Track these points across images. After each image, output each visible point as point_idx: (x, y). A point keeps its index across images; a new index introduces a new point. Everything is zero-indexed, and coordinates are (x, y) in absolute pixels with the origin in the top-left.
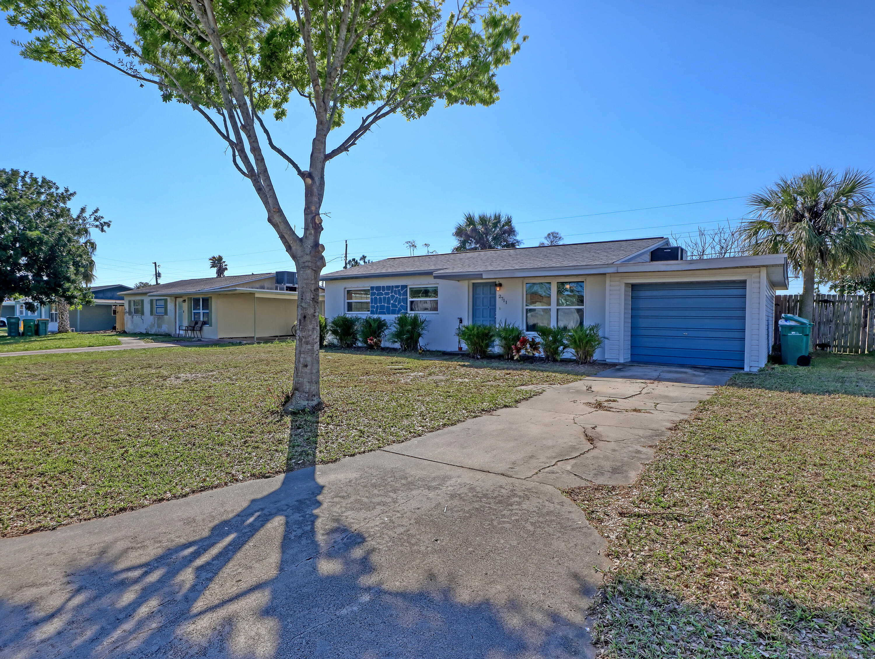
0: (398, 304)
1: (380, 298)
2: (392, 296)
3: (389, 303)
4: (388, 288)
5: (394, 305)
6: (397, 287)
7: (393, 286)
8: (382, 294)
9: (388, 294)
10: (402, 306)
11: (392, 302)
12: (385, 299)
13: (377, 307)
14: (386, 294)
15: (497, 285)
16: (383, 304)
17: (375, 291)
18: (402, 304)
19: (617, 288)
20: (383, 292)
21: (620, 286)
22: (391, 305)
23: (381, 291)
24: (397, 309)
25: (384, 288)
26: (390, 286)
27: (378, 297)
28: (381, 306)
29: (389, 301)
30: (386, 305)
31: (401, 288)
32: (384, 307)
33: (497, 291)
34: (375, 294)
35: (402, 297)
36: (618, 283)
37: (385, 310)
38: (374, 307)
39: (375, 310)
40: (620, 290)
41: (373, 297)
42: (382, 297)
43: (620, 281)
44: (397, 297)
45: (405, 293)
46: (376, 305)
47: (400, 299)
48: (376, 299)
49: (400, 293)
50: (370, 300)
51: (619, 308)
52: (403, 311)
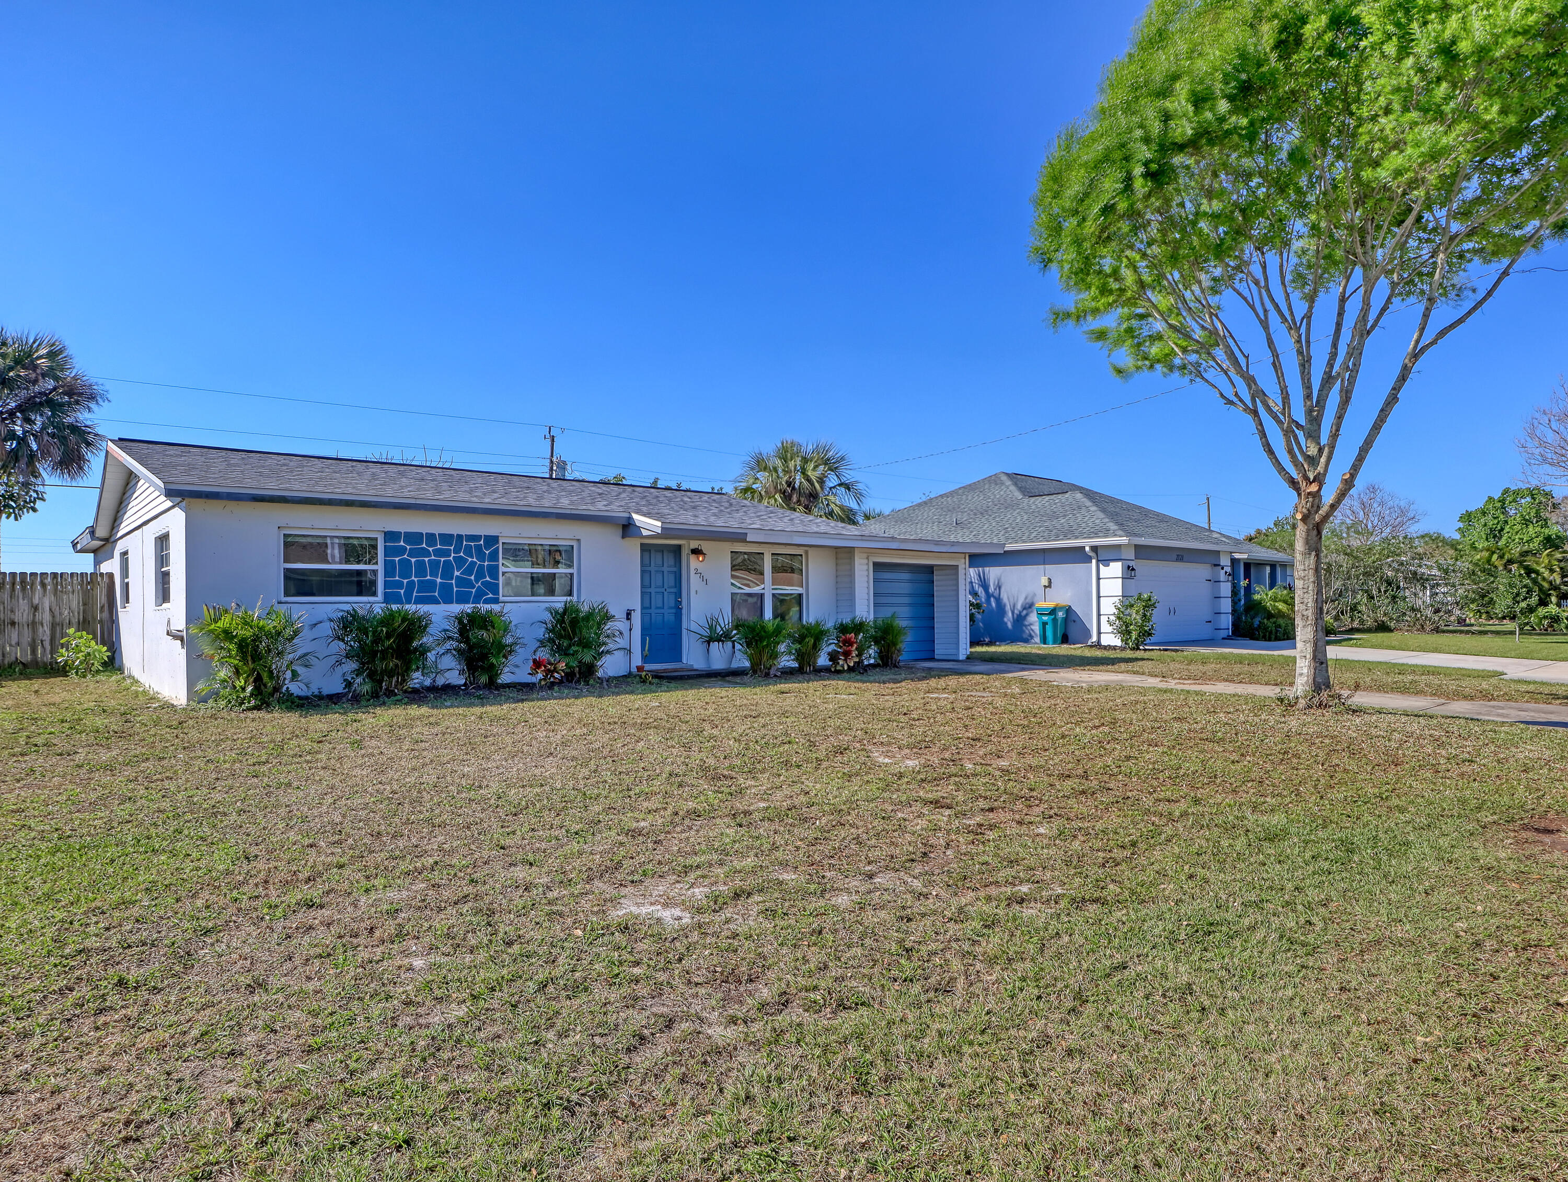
0: (477, 580)
1: (420, 564)
2: (460, 561)
3: (447, 574)
4: (446, 538)
5: (461, 582)
6: (475, 538)
7: (460, 537)
8: (426, 553)
9: (447, 553)
10: (486, 584)
11: (457, 573)
12: (434, 565)
13: (411, 584)
14: (438, 553)
15: (696, 552)
16: (429, 577)
17: (402, 543)
18: (488, 579)
19: (866, 567)
20: (431, 549)
21: (868, 564)
22: (454, 582)
23: (424, 545)
24: (474, 590)
25: (431, 537)
26: (451, 536)
27: (413, 560)
28: (422, 581)
29: (447, 572)
30: (439, 580)
31: (482, 542)
32: (431, 585)
33: (694, 563)
34: (401, 551)
35: (486, 563)
36: (866, 561)
37: (436, 594)
38: (399, 585)
39: (402, 591)
40: (868, 570)
41: (397, 559)
42: (426, 559)
43: (867, 558)
44: (473, 563)
45: (494, 556)
46: (405, 581)
47: (481, 567)
48: (405, 564)
49: (481, 556)
50: (380, 567)
51: (868, 594)
52: (491, 595)
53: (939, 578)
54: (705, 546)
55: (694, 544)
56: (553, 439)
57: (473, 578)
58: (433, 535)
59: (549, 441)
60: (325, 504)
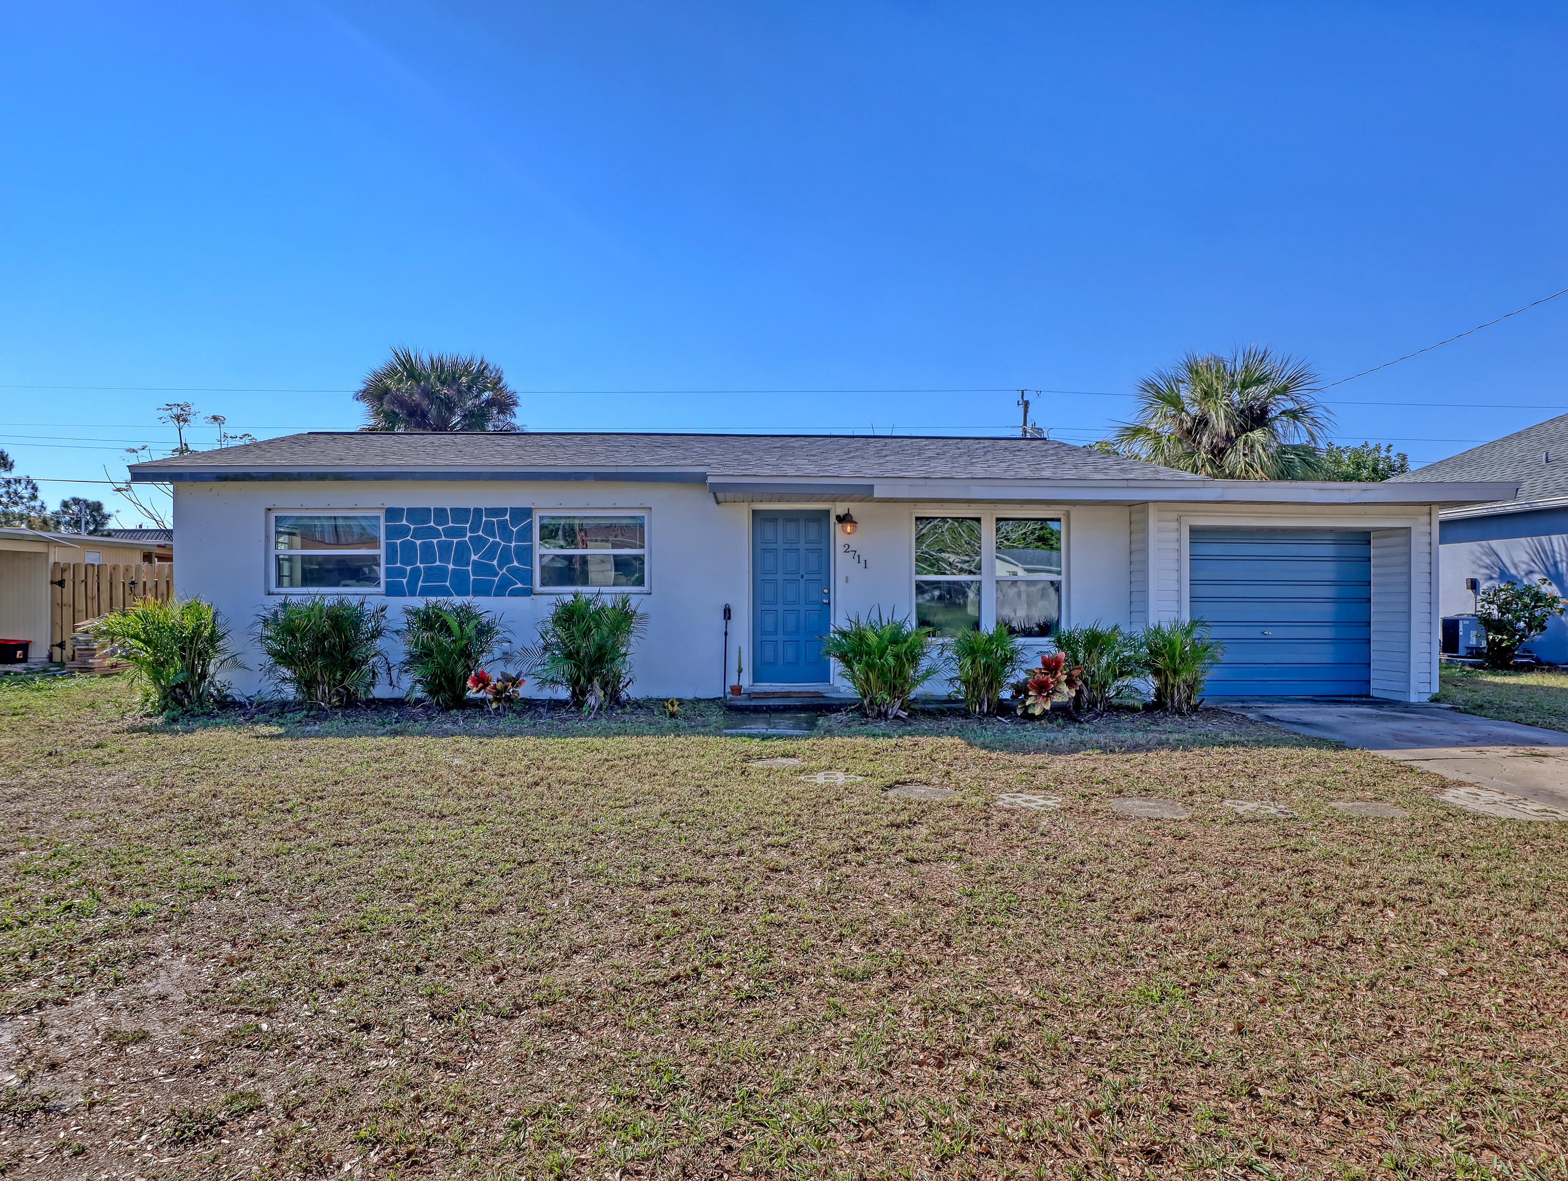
0: (501, 566)
1: (427, 547)
2: (478, 542)
3: (462, 558)
4: (460, 514)
5: (480, 568)
6: (500, 512)
7: (478, 511)
8: (435, 533)
9: (461, 533)
10: (513, 571)
11: (474, 557)
12: (445, 548)
13: (416, 572)
14: (450, 532)
15: (843, 519)
16: (438, 563)
17: (404, 522)
18: (516, 564)
19: (1175, 535)
20: (440, 528)
21: (1179, 530)
22: (470, 568)
23: (432, 524)
24: (497, 579)
25: (441, 513)
26: (467, 510)
27: (418, 542)
28: (430, 569)
29: (462, 555)
30: (451, 567)
31: (507, 517)
32: (441, 573)
33: (840, 535)
34: (404, 531)
35: (513, 544)
36: (1175, 525)
37: (448, 584)
38: (402, 573)
39: (405, 581)
40: (1179, 540)
41: (398, 542)
42: (435, 541)
43: (1178, 520)
44: (495, 545)
45: (526, 533)
46: (409, 568)
47: (506, 549)
48: (409, 548)
49: (506, 533)
50: (381, 552)
51: (1179, 581)
52: (519, 585)
53: (1379, 551)
54: (855, 509)
55: (840, 509)
56: (1026, 404)
57: (495, 563)
58: (443, 510)
59: (1022, 408)
60: (294, 480)
